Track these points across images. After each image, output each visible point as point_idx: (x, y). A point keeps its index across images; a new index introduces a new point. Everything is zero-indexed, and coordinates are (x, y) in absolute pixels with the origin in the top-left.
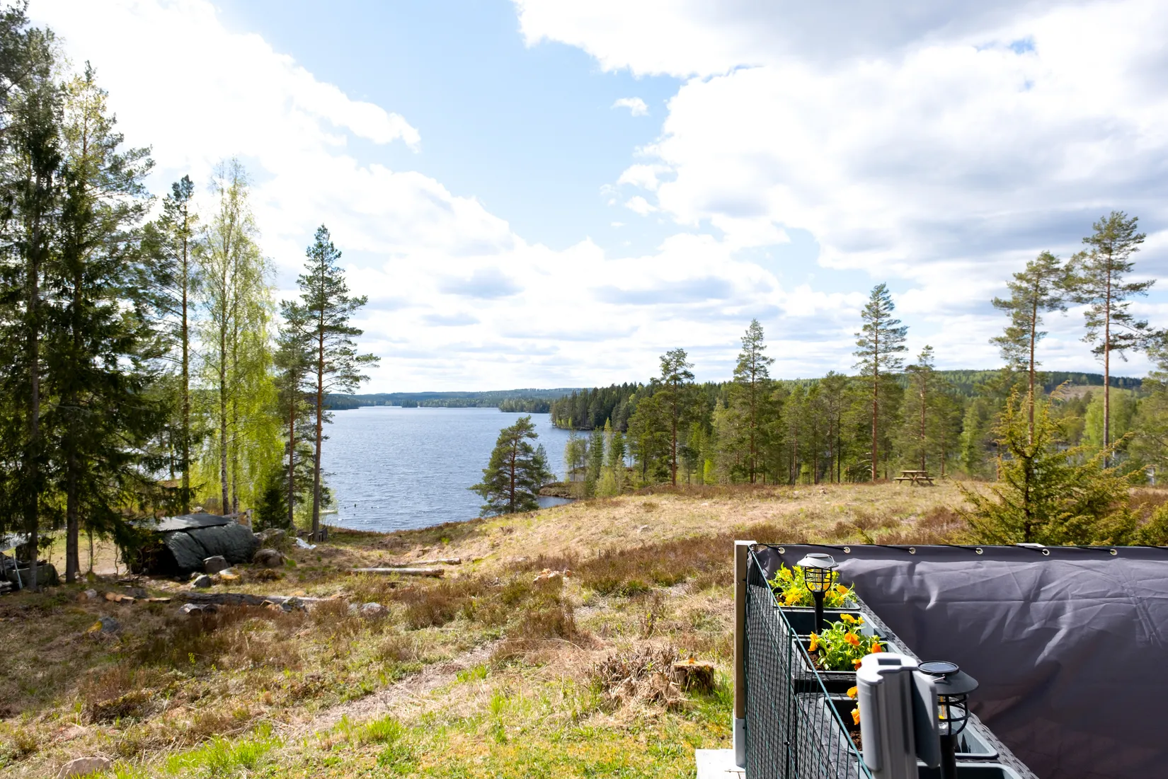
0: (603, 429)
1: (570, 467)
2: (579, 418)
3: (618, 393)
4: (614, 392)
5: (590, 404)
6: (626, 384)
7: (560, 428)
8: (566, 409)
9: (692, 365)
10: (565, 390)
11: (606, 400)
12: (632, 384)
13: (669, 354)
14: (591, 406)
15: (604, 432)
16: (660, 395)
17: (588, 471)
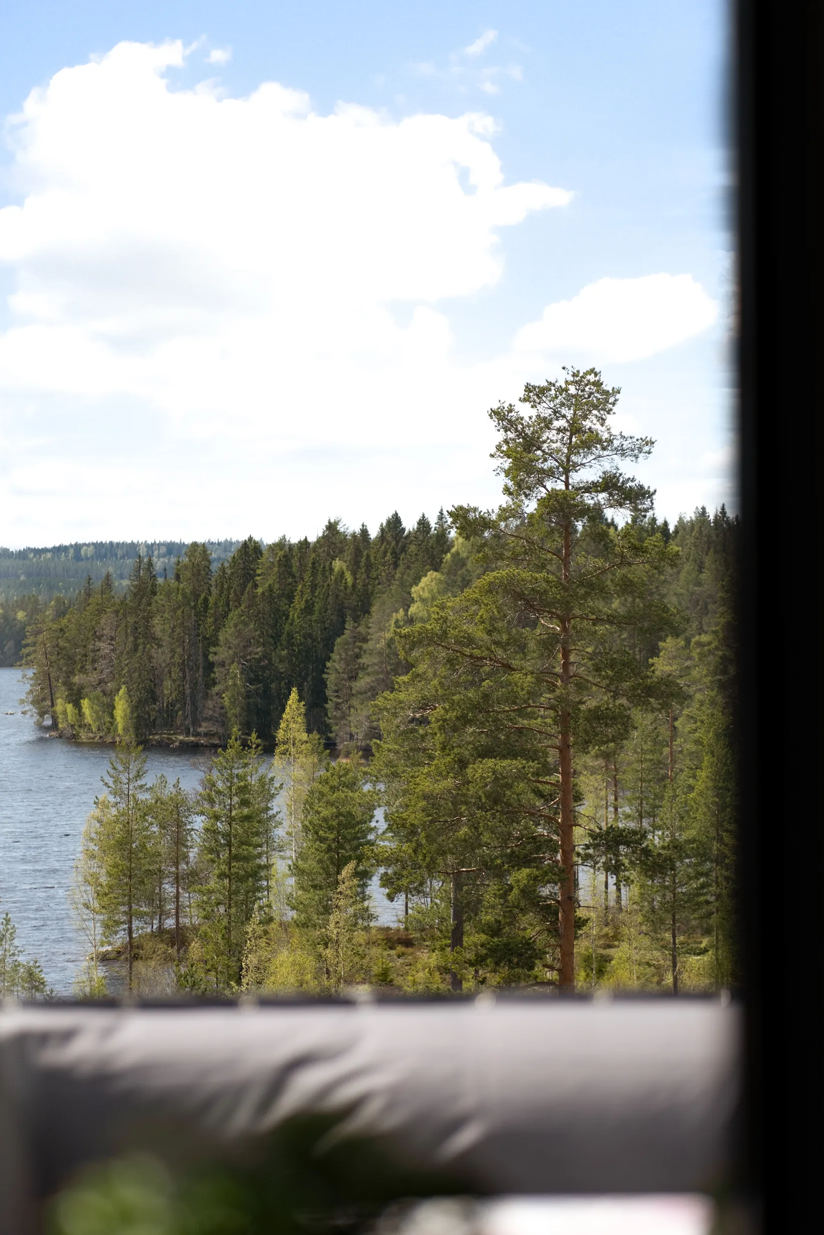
0: (269, 749)
1: (110, 927)
2: (168, 689)
3: (355, 566)
4: (338, 564)
5: (220, 620)
6: (395, 522)
7: (72, 740)
8: (104, 647)
9: (644, 447)
10: (105, 551)
11: (299, 603)
12: (423, 524)
13: (534, 393)
14: (227, 634)
15: (277, 761)
16: (490, 589)
17: (195, 949)
